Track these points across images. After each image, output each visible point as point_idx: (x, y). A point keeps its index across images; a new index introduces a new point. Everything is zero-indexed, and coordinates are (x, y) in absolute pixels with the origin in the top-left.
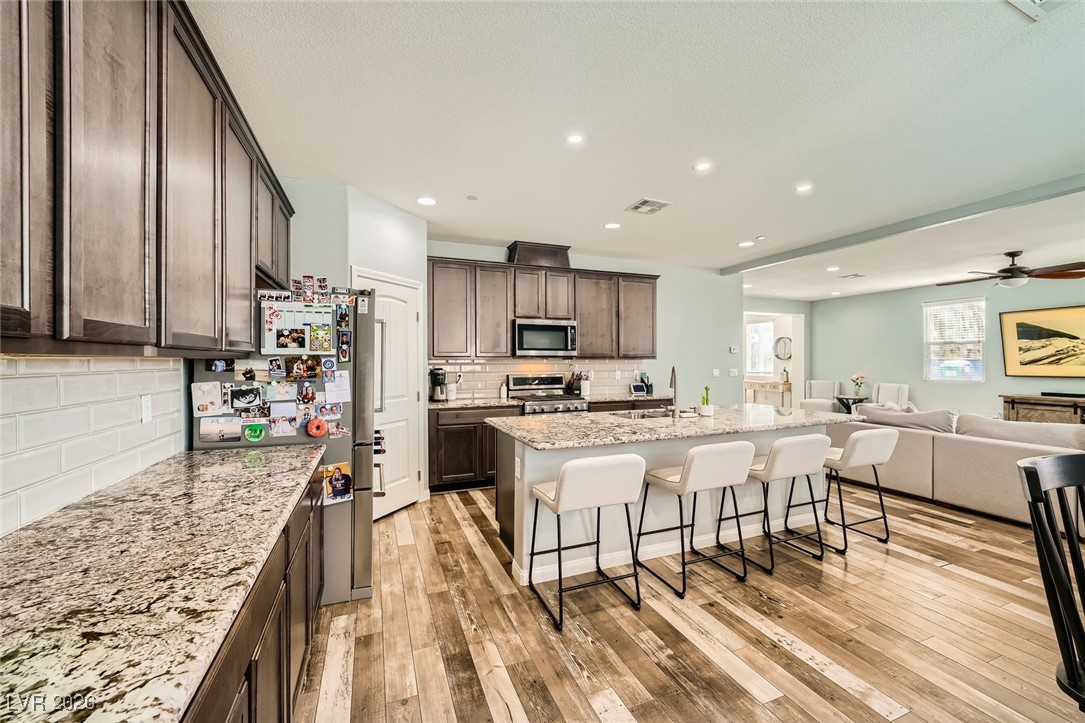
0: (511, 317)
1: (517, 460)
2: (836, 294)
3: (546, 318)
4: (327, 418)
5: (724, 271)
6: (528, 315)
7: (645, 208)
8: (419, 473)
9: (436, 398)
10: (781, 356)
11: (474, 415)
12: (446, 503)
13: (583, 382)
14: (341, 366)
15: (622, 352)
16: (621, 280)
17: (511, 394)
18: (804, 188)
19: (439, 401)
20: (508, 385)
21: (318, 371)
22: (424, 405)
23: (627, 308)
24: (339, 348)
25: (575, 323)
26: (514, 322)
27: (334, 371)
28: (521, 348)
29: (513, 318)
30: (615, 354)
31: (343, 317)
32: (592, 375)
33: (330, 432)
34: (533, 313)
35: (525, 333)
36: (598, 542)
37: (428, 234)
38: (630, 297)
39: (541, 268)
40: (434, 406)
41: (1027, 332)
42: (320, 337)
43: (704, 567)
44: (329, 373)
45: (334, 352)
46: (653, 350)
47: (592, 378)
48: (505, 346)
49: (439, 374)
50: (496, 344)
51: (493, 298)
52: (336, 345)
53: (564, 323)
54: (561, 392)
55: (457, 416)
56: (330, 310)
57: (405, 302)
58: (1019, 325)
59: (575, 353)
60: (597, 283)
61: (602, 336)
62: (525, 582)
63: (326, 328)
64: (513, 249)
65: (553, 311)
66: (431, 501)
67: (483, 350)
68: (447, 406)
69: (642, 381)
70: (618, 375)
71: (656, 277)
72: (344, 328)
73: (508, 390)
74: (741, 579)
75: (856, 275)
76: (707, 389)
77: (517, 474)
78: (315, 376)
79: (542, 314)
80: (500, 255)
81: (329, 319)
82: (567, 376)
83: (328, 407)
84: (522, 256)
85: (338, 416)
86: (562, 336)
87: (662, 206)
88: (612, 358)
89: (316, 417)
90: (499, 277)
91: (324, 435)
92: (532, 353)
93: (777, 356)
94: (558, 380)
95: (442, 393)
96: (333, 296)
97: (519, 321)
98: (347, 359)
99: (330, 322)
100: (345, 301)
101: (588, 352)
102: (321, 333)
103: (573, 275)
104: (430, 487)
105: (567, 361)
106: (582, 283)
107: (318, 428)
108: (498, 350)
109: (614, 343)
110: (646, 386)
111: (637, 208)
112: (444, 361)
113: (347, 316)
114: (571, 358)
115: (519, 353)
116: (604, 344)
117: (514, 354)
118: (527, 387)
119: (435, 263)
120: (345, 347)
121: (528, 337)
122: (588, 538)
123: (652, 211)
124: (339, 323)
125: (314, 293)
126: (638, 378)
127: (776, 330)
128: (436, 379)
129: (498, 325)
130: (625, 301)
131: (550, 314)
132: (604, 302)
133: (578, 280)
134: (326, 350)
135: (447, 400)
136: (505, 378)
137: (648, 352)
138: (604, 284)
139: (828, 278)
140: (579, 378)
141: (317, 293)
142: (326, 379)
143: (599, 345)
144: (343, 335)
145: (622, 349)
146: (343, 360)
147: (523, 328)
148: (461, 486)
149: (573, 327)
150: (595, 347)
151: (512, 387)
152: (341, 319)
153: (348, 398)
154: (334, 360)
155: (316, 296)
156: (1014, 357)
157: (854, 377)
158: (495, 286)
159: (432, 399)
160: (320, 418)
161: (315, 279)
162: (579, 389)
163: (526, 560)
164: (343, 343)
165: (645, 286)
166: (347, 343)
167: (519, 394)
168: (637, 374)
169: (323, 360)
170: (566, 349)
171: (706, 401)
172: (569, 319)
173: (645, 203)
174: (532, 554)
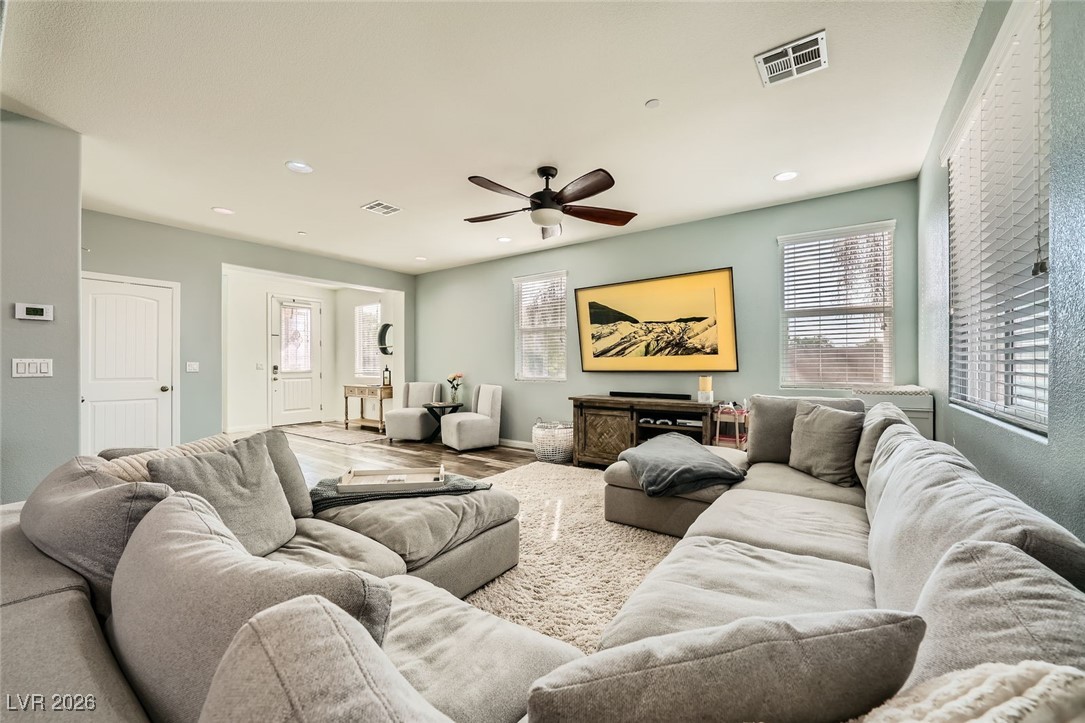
41: (602, 315)
58: (592, 306)
156: (591, 347)
157: (451, 377)
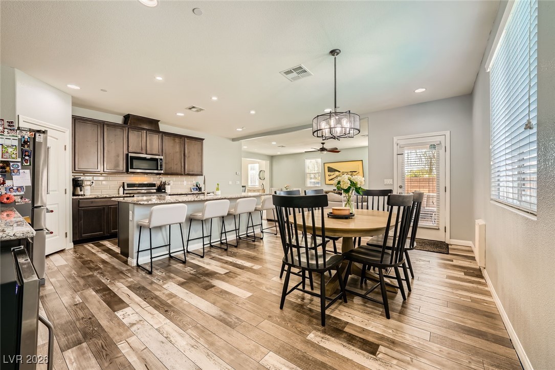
0: (126, 152)
1: (131, 212)
2: (279, 153)
3: (146, 154)
4: (14, 194)
5: (234, 140)
6: (136, 151)
7: (193, 109)
8: (66, 233)
9: (77, 194)
10: (261, 178)
11: (103, 202)
12: (85, 248)
13: (166, 186)
14: (24, 167)
15: (186, 172)
16: (186, 139)
17: (126, 192)
18: (253, 112)
19: (79, 195)
20: (124, 187)
21: (8, 169)
22: (69, 197)
23: (189, 152)
24: (22, 158)
25: (162, 157)
26: (127, 155)
27: (19, 170)
28: (132, 168)
29: (127, 153)
30: (183, 173)
31: (26, 142)
32: (171, 183)
33: (16, 201)
34: (138, 151)
35: (134, 160)
36: (170, 245)
37: (72, 103)
38: (190, 148)
39: (144, 129)
40: (75, 197)
41: (331, 170)
42: (9, 152)
43: (214, 249)
44: (16, 171)
45: (19, 160)
46: (202, 171)
47: (172, 184)
48: (122, 166)
49: (79, 181)
50: (117, 165)
51: (115, 141)
52: (21, 157)
53: (157, 157)
54: (155, 191)
55: (92, 202)
56: (17, 138)
57: (57, 139)
58: (328, 167)
59: (162, 172)
60: (174, 140)
61: (176, 164)
62: (135, 264)
63: (14, 147)
64: (127, 118)
65: (150, 151)
66: (74, 248)
67: (108, 168)
68: (85, 197)
69: (197, 186)
70: (185, 183)
71: (203, 139)
72: (26, 148)
73: (124, 190)
74: (226, 250)
75: (283, 146)
76: (218, 184)
77: (130, 218)
78: (6, 172)
79: (144, 151)
80: (119, 120)
81: (16, 143)
82: (158, 183)
83: (15, 188)
84: (132, 122)
85: (22, 193)
86: (155, 164)
87: (201, 110)
88: (181, 175)
89: (6, 193)
90: (118, 131)
91: (12, 203)
92: (138, 171)
93: (260, 178)
94: (154, 185)
95: (81, 190)
96: (18, 131)
97: (130, 155)
98: (28, 164)
99: (17, 145)
100: (27, 135)
101: (169, 172)
102: (10, 150)
103: (161, 134)
104: (73, 241)
105: (158, 176)
106: (166, 138)
107: (8, 199)
108: (118, 169)
109: (183, 168)
110: (199, 188)
111: (190, 109)
112: (82, 174)
113: (29, 142)
114: (160, 174)
115: (130, 170)
116: (177, 168)
117: (127, 171)
118: (135, 188)
119: (75, 119)
120: (27, 158)
121: (135, 163)
122: (165, 243)
123: (197, 111)
124: (22, 145)
125: (4, 128)
126: (195, 185)
127: (260, 167)
128: (77, 184)
129: (118, 156)
130: (188, 149)
131: (148, 152)
132: (177, 148)
133: (164, 137)
134: (14, 158)
135: (85, 195)
136: (122, 184)
137: (199, 173)
138: (177, 140)
139: (272, 146)
140: (165, 184)
141: (7, 129)
142: (14, 174)
143: (175, 168)
144: (26, 152)
145: (186, 171)
146: (26, 164)
147: (132, 158)
148: (94, 240)
149: (161, 159)
150: (172, 169)
151: (126, 188)
152: (24, 143)
153: (30, 184)
154: (19, 164)
155: (6, 130)
156: (328, 178)
157: (286, 186)
158: (115, 135)
159: (74, 195)
160: (9, 193)
161: (6, 121)
162: (165, 189)
163: (135, 255)
164: (25, 156)
165: (199, 143)
166: (28, 156)
167: (130, 192)
168: (194, 183)
169: (11, 164)
170: (157, 170)
171: (218, 189)
172: (159, 155)
173: (194, 107)
174: (138, 252)
